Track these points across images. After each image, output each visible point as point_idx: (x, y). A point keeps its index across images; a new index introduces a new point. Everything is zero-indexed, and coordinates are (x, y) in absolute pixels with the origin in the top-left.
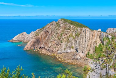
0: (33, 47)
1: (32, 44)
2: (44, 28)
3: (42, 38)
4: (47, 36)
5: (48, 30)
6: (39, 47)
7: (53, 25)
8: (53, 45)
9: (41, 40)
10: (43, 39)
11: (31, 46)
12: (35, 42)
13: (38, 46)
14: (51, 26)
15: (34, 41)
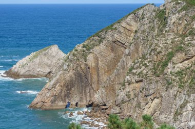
0: (64, 101)
1: (58, 88)
2: (110, 32)
3: (97, 68)
4: (117, 60)
5: (123, 39)
6: (85, 102)
7: (145, 21)
8: (132, 96)
9: (95, 77)
10: (102, 71)
11: (56, 98)
12: (71, 81)
13: (81, 100)
14: (136, 21)
15: (68, 78)
